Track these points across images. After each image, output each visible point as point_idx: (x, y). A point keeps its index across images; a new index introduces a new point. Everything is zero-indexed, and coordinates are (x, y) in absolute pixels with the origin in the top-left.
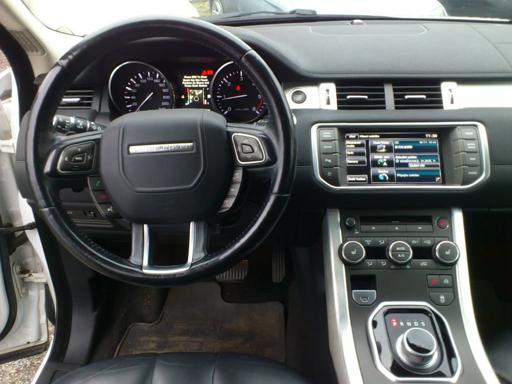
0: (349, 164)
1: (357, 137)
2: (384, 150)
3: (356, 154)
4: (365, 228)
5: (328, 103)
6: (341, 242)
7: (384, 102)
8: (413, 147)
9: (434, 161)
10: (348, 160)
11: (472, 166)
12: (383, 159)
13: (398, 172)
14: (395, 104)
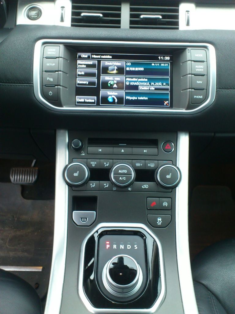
0: (79, 84)
1: (89, 57)
2: (115, 72)
3: (87, 75)
4: (91, 149)
5: (62, 20)
6: (67, 163)
7: (119, 22)
8: (144, 69)
9: (164, 84)
10: (78, 80)
11: (198, 89)
12: (113, 81)
13: (127, 94)
14: (130, 24)
